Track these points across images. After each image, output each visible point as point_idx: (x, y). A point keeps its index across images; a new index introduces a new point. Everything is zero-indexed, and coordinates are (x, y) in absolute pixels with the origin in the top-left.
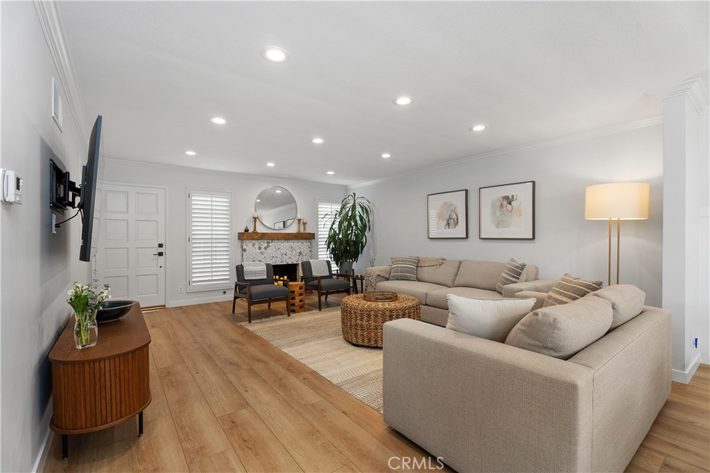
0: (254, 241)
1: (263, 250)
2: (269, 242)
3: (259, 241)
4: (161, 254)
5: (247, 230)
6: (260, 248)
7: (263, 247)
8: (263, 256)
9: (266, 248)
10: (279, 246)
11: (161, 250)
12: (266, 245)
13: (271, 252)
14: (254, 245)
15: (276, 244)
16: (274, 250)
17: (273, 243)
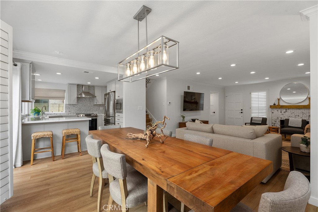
0: (278, 109)
1: (283, 113)
2: (287, 110)
3: (281, 109)
4: (242, 112)
5: (274, 104)
6: (281, 112)
7: (283, 112)
8: (283, 116)
9: (285, 112)
10: (293, 112)
11: (242, 111)
12: (285, 111)
13: (288, 114)
14: (277, 111)
15: (292, 111)
16: (290, 113)
17: (289, 110)
